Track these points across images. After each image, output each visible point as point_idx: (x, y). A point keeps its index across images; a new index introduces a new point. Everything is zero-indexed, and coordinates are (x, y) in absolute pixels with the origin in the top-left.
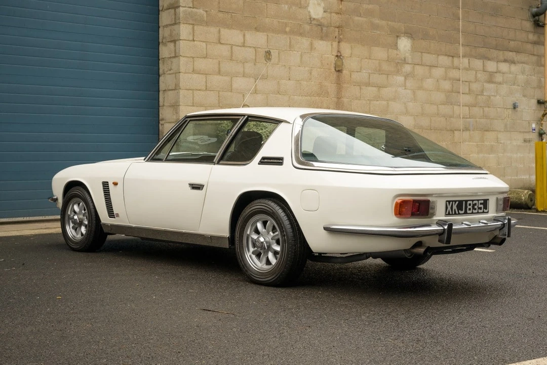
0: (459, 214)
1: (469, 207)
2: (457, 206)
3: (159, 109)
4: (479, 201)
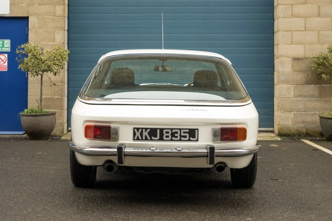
0: (151, 140)
1: (165, 135)
2: (148, 133)
3: (274, 47)
4: (182, 130)
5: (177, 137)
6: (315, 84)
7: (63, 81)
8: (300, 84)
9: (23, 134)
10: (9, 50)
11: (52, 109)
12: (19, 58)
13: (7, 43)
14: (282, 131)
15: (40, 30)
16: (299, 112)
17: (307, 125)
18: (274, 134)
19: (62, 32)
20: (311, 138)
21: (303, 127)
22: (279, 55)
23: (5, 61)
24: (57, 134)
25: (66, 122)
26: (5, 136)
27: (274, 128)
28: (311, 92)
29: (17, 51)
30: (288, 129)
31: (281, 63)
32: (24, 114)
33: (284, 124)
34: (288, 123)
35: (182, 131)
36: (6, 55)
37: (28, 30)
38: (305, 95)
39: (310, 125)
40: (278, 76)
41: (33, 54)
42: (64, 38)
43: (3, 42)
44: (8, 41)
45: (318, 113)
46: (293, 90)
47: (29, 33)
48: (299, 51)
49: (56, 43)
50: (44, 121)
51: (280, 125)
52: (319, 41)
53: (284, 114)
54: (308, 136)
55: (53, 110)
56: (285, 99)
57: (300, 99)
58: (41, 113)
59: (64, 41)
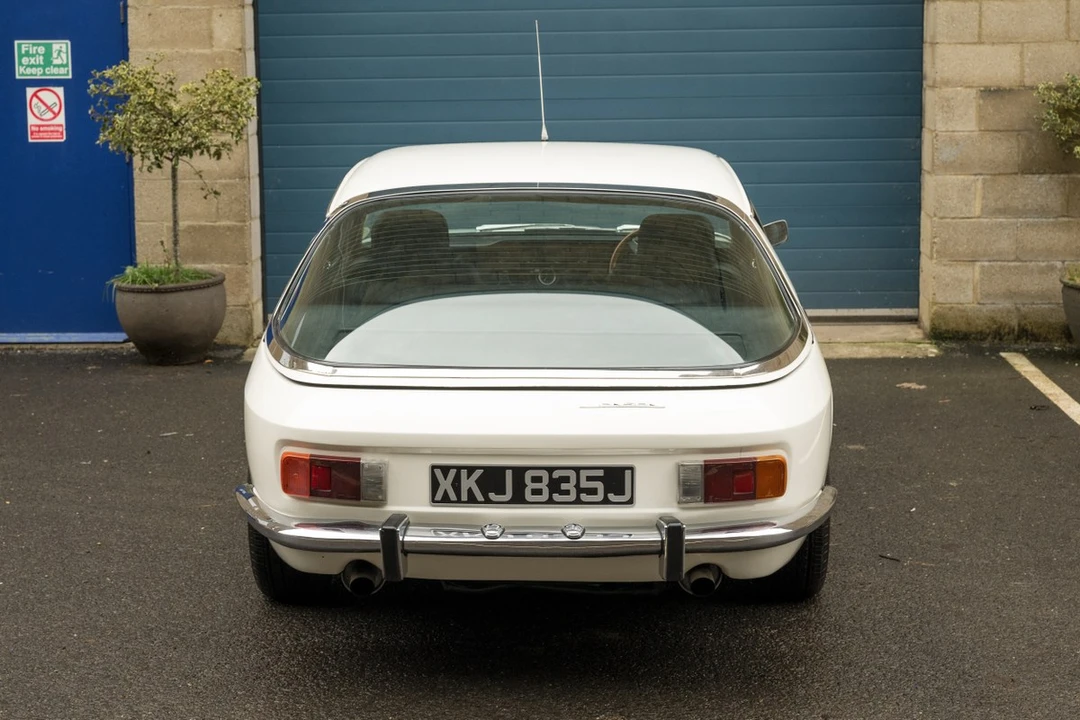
0: (488, 501)
1: (530, 486)
2: (477, 482)
3: (922, 48)
4: (581, 471)
5: (567, 492)
6: (1053, 173)
7: (243, 171)
8: (1002, 171)
9: (125, 342)
10: (66, 73)
11: (213, 260)
12: (100, 110)
13: (60, 51)
14: (943, 324)
15: (163, 8)
16: (999, 263)
17: (1024, 304)
18: (919, 327)
19: (235, 12)
20: (1034, 346)
21: (1009, 311)
22: (938, 79)
23: (56, 110)
24: (233, 341)
25: (257, 302)
26: (69, 347)
27: (917, 306)
28: (1039, 199)
29: (92, 86)
30: (963, 317)
31: (943, 106)
32: (124, 285)
33: (949, 300)
34: (962, 298)
35: (584, 474)
36: (60, 91)
37: (126, 7)
38: (1020, 207)
39: (1033, 303)
40: (935, 149)
41: (141, 101)
42: (243, 31)
43: (49, 48)
44: (64, 46)
45: (1059, 264)
46: (979, 193)
47: (129, 17)
48: (1002, 65)
49: (215, 49)
50: (187, 309)
51: (936, 304)
52: (1068, 31)
53: (951, 271)
54: (1027, 339)
55: (216, 267)
56: (954, 221)
57: (1004, 220)
58: (178, 281)
59: (243, 40)
